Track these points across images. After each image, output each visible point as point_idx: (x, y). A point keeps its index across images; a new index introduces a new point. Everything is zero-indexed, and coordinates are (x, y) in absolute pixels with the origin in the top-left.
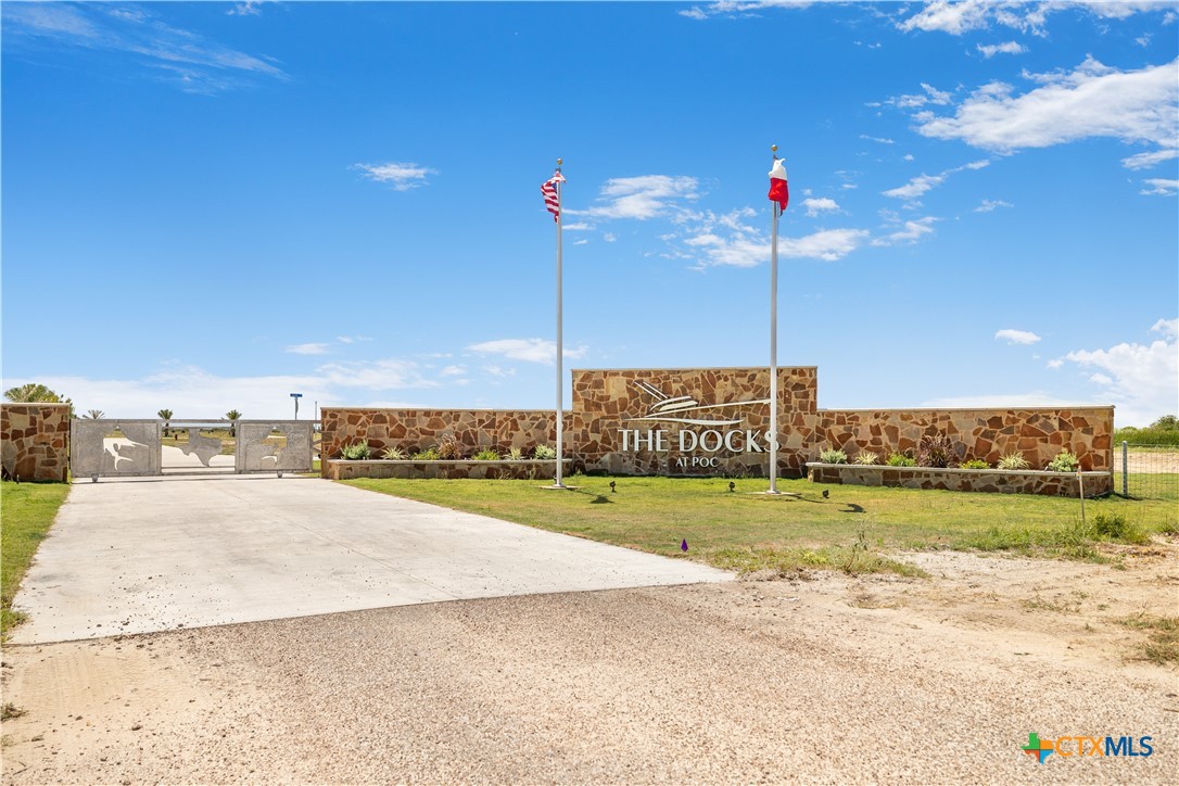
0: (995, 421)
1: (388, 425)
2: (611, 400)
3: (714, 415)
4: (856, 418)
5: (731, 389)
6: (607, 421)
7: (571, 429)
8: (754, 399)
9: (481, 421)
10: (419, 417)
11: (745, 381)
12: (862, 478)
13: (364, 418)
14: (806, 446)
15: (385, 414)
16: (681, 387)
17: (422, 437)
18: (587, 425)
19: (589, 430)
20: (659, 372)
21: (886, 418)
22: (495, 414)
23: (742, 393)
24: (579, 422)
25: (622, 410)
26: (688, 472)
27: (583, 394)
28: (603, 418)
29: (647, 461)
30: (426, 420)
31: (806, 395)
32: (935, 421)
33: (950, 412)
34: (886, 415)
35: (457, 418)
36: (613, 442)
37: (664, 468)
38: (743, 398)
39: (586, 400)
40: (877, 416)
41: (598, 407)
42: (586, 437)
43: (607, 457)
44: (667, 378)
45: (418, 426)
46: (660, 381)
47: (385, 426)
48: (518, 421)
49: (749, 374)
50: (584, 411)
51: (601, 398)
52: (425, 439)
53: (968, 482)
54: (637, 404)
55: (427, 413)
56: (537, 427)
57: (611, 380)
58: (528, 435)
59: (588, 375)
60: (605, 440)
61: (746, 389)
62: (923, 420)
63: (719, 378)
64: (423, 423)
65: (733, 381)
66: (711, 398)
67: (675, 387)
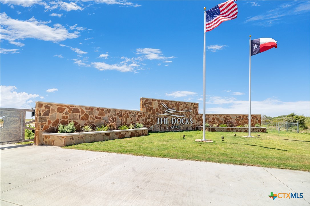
0: (240, 117)
1: (80, 114)
2: (154, 108)
3: (179, 114)
4: (209, 116)
5: (183, 107)
6: (152, 115)
7: (142, 117)
8: (187, 110)
9: (118, 114)
10: (95, 110)
11: (185, 105)
12: (221, 130)
13: (67, 110)
14: (196, 122)
15: (78, 108)
16: (172, 106)
17: (96, 120)
18: (147, 116)
19: (147, 118)
20: (166, 101)
21: (216, 116)
22: (122, 111)
23: (185, 109)
24: (144, 115)
25: (157, 112)
26: (173, 130)
27: (145, 106)
28: (151, 114)
29: (163, 127)
30: (98, 112)
31: (197, 110)
32: (227, 117)
33: (231, 115)
34: (216, 115)
35: (109, 112)
36: (154, 122)
37: (167, 129)
38: (185, 110)
39: (146, 108)
40: (214, 115)
41: (150, 110)
42: (146, 120)
43: (152, 127)
44: (168, 103)
45: (94, 115)
46: (167, 104)
47: (78, 114)
48: (129, 114)
49: (186, 104)
50: (146, 112)
51: (151, 108)
52: (97, 121)
53: (246, 130)
54: (161, 110)
55: (98, 109)
56: (134, 117)
57: (154, 102)
58: (131, 119)
59: (147, 100)
60: (152, 121)
61: (186, 107)
62: (224, 116)
63: (180, 104)
64: (96, 113)
65: (183, 105)
66: (178, 110)
67: (170, 106)
